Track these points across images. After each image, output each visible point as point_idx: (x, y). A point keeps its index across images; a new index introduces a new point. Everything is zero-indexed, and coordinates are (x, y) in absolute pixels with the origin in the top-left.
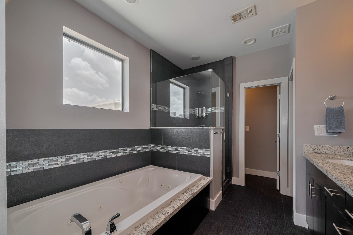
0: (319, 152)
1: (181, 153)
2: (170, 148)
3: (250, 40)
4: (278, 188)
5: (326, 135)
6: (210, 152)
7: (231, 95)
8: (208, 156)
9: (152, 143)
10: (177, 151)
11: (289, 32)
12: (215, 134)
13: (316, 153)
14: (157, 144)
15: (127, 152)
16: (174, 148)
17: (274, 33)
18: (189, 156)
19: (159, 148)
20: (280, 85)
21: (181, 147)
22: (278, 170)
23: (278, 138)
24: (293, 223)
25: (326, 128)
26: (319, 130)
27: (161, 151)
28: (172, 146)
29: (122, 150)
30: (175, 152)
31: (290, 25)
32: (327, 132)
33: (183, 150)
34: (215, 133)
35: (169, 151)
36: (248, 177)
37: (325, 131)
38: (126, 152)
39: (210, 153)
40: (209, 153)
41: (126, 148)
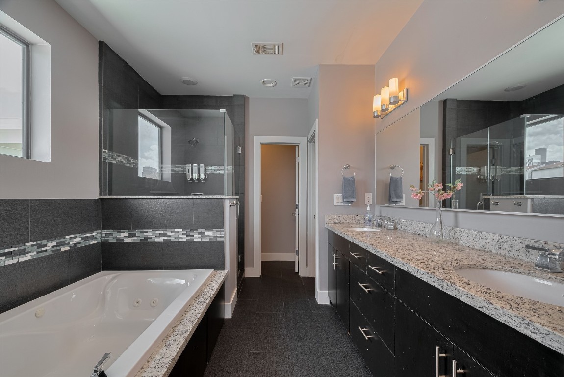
0: (338, 222)
1: (173, 239)
2: (150, 234)
3: (270, 82)
4: (296, 271)
5: (343, 204)
6: (224, 233)
7: (243, 149)
8: (222, 239)
9: (104, 228)
10: (166, 238)
11: (309, 87)
12: (230, 206)
13: (335, 223)
14: (119, 228)
15: (46, 251)
16: (157, 232)
17: (296, 82)
18: (190, 244)
19: (122, 236)
20: (298, 146)
21: (172, 230)
22: (297, 249)
23: (297, 210)
24: (317, 303)
25: (343, 197)
26: (337, 199)
27: (130, 240)
28: (154, 228)
29: (32, 246)
30: (161, 239)
31: (311, 79)
32: (344, 201)
33: (177, 235)
34: (230, 204)
35: (146, 238)
36: (265, 265)
37: (342, 201)
38: (43, 249)
39: (225, 235)
40: (223, 235)
41: (43, 242)
